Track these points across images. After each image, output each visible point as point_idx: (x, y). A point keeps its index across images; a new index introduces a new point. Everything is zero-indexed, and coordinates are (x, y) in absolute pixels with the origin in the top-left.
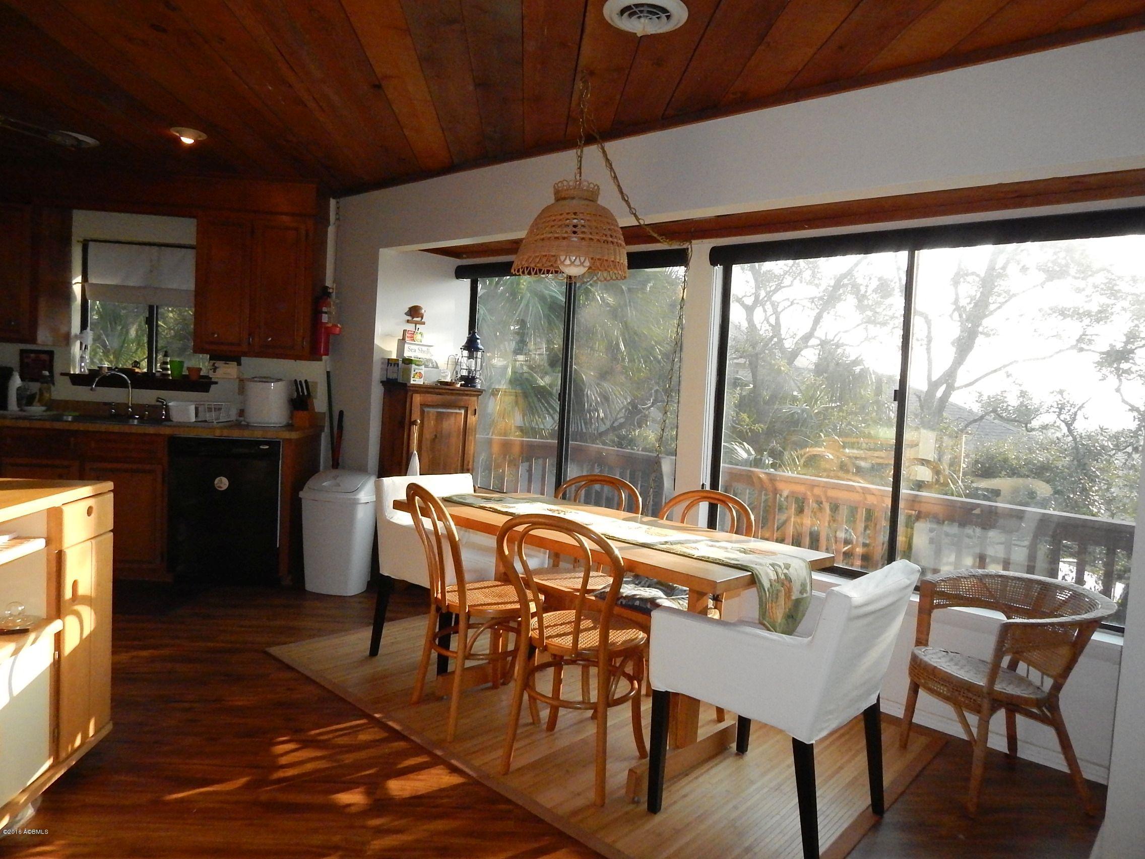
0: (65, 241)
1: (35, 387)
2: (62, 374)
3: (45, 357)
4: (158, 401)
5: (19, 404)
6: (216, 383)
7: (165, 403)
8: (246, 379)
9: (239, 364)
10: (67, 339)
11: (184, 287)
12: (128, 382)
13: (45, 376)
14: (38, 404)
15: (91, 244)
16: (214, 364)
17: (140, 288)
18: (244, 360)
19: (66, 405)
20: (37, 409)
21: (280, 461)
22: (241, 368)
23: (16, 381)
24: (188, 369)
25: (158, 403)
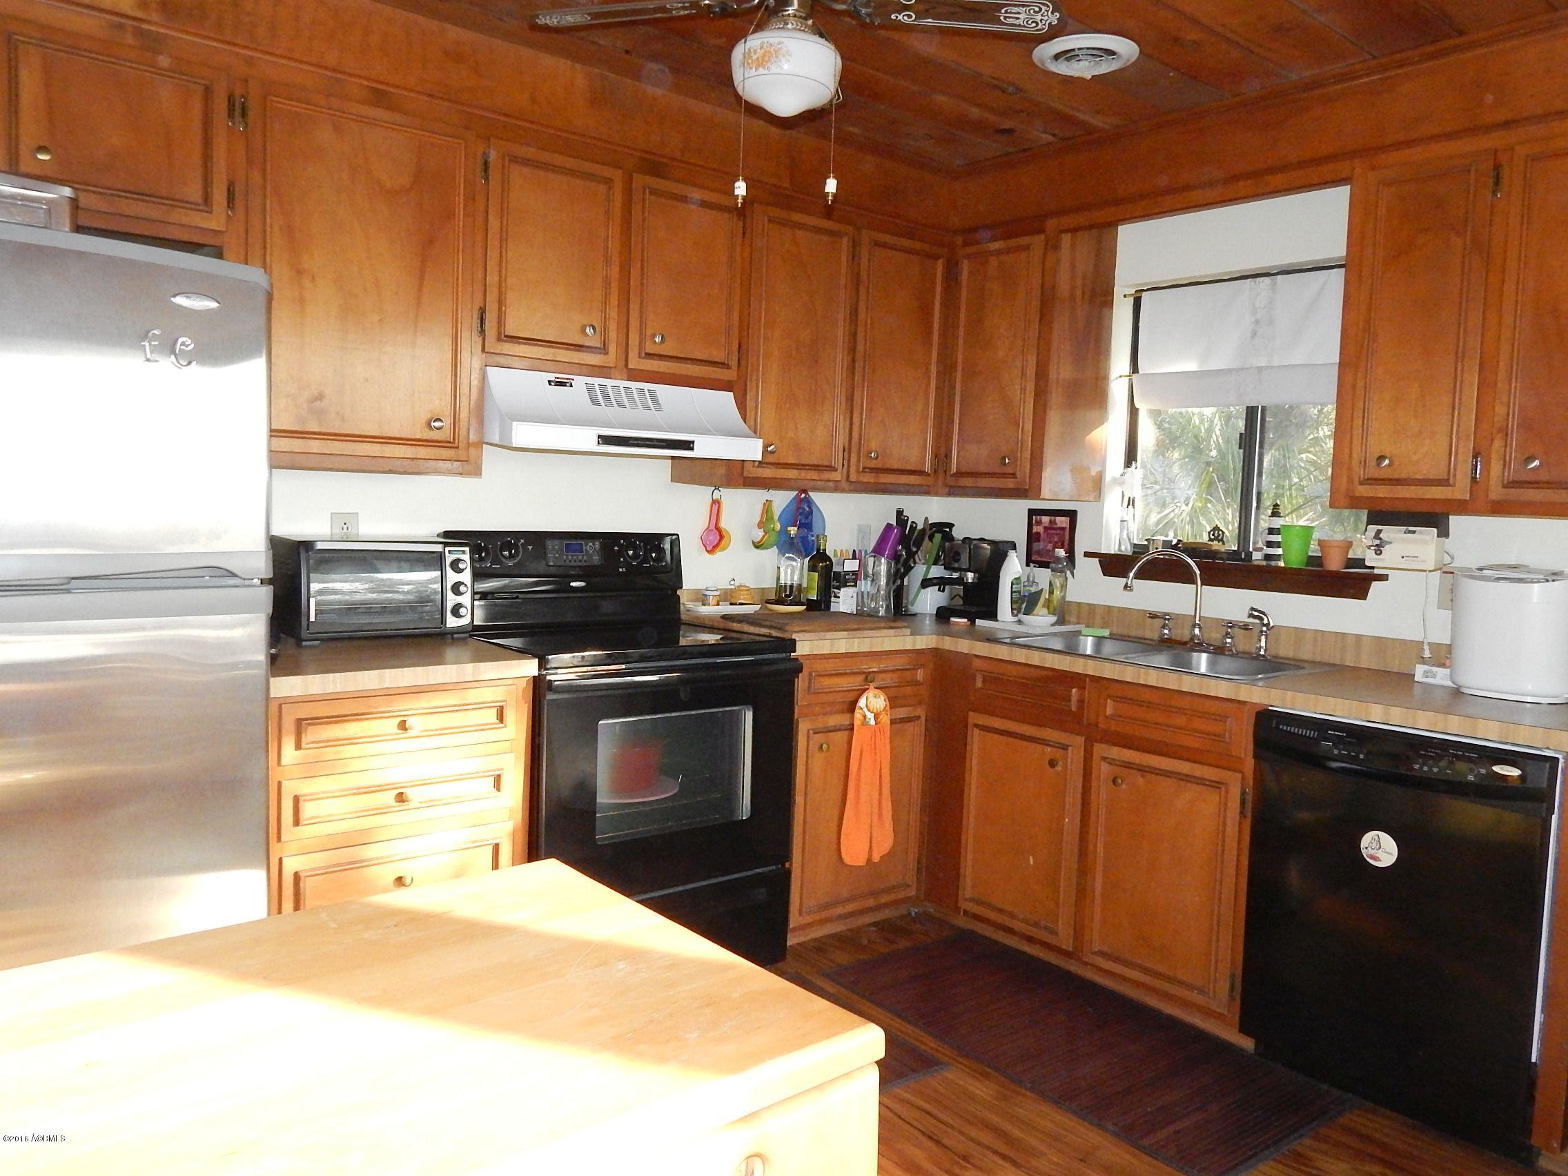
0: (1101, 296)
1: (1043, 577)
2: (1087, 554)
3: (1062, 521)
4: (1251, 616)
5: (1015, 610)
6: (1383, 578)
7: (1266, 621)
8: (1462, 569)
9: (1444, 533)
10: (1097, 486)
11: (1320, 359)
12: (1195, 573)
13: (1058, 560)
14: (1045, 611)
15: (1145, 296)
16: (1379, 532)
17: (1229, 371)
18: (1455, 521)
19: (1090, 614)
20: (1041, 621)
21: (1554, 818)
22: (1448, 543)
23: (1014, 567)
24: (1321, 543)
25: (1252, 620)
